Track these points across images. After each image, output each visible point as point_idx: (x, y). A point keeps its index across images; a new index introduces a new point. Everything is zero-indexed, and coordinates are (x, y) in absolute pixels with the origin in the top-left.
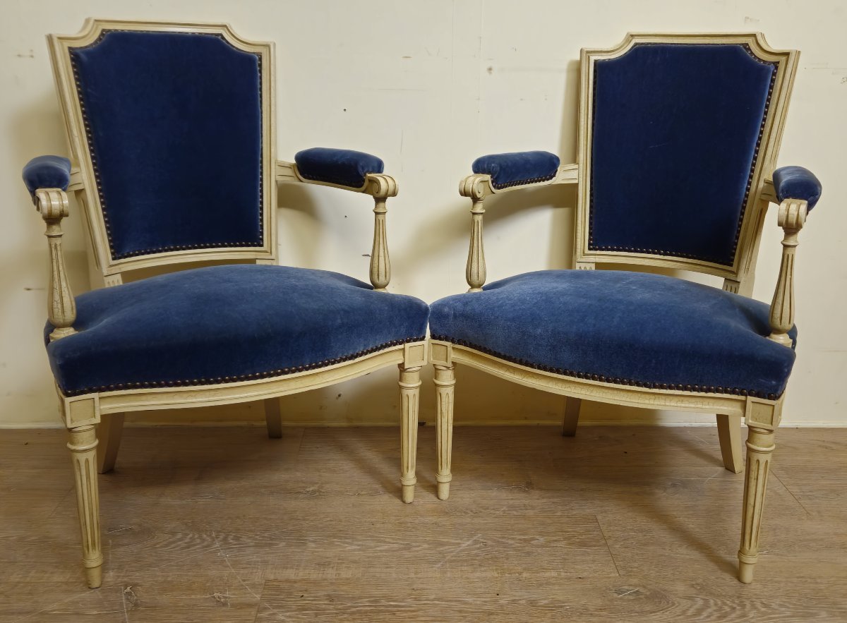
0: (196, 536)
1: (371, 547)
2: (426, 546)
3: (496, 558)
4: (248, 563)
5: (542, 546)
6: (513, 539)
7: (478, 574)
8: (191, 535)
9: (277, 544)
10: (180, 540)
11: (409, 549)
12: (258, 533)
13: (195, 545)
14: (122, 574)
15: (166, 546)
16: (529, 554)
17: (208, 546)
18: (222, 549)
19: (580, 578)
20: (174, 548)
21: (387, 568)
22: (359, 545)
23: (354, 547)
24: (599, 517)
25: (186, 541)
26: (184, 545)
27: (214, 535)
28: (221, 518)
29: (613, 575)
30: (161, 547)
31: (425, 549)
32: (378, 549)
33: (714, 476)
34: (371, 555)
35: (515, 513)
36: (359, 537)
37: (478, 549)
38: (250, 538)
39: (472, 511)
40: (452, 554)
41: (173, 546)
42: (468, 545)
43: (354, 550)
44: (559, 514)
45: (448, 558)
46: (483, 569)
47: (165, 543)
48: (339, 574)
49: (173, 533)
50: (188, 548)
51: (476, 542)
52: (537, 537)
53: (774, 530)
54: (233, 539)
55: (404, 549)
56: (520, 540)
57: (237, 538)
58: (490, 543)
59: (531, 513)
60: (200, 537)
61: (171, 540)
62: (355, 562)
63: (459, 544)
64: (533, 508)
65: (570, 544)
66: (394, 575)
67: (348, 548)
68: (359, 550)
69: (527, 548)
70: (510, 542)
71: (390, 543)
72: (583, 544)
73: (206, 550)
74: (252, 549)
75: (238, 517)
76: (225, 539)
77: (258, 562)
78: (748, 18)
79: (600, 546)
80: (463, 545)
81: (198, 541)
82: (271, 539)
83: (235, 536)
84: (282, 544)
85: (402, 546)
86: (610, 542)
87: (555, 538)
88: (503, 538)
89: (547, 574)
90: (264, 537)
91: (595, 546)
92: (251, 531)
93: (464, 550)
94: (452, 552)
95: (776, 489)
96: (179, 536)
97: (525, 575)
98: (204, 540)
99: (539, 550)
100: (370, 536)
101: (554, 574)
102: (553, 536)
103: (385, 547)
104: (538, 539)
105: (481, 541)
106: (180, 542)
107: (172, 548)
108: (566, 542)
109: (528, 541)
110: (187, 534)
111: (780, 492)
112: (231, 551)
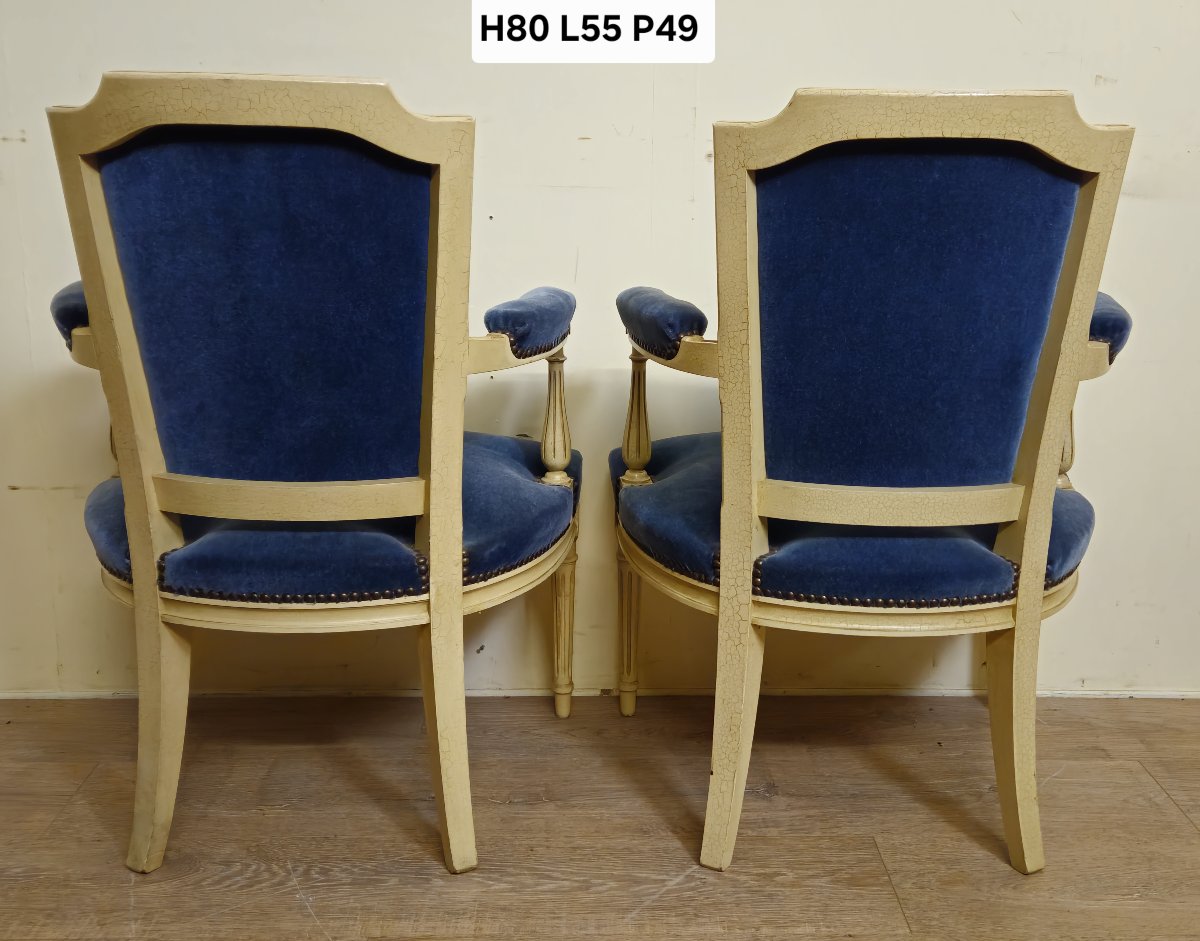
0: (262, 868)
1: (529, 887)
2: (613, 884)
3: (721, 904)
4: (342, 911)
5: (793, 885)
6: (747, 873)
7: (692, 930)
8: (254, 867)
9: (385, 882)
10: (238, 874)
11: (588, 888)
12: (358, 864)
13: (260, 882)
14: (149, 928)
15: (219, 882)
16: (770, 896)
17: (281, 883)
18: (303, 889)
19: (850, 936)
20: (229, 886)
21: (554, 918)
22: (511, 883)
23: (503, 886)
24: (879, 840)
25: (248, 875)
26: (244, 883)
27: (290, 867)
28: (301, 839)
29: (900, 932)
30: (210, 885)
31: (611, 889)
32: (540, 888)
33: (1056, 774)
34: (528, 897)
35: (750, 832)
36: (511, 870)
37: (692, 889)
38: (344, 871)
40: (654, 897)
41: (228, 882)
42: (678, 884)
43: (503, 891)
44: (818, 834)
45: (646, 904)
46: (700, 920)
47: (216, 878)
48: (481, 929)
49: (228, 863)
50: (251, 886)
51: (690, 878)
52: (784, 871)
53: (1150, 860)
54: (317, 873)
55: (580, 889)
56: (757, 875)
57: (324, 872)
58: (710, 879)
59: (773, 832)
60: (269, 870)
61: (223, 874)
62: (504, 909)
63: (664, 880)
64: (777, 824)
65: (832, 882)
66: (565, 932)
67: (493, 888)
68: (511, 890)
69: (768, 888)
70: (743, 878)
71: (557, 879)
72: (853, 882)
73: (277, 890)
74: (348, 889)
75: (326, 839)
76: (307, 872)
77: (356, 908)
78: (1101, 77)
79: (881, 885)
80: (671, 883)
81: (266, 875)
82: (378, 873)
83: (321, 868)
84: (393, 881)
85: (576, 884)
86: (896, 879)
87: (810, 873)
89: (799, 931)
90: (366, 869)
91: (873, 885)
92: (345, 860)
93: (669, 892)
94: (653, 894)
95: (1152, 795)
96: (237, 867)
97: (765, 931)
98: (274, 874)
99: (787, 891)
100: (528, 869)
101: (809, 929)
102: (807, 869)
103: (551, 886)
104: (785, 875)
105: (697, 876)
106: (239, 878)
107: (226, 887)
108: (828, 879)
109: (770, 877)
110: (249, 866)
111: (1158, 800)
112: (316, 892)
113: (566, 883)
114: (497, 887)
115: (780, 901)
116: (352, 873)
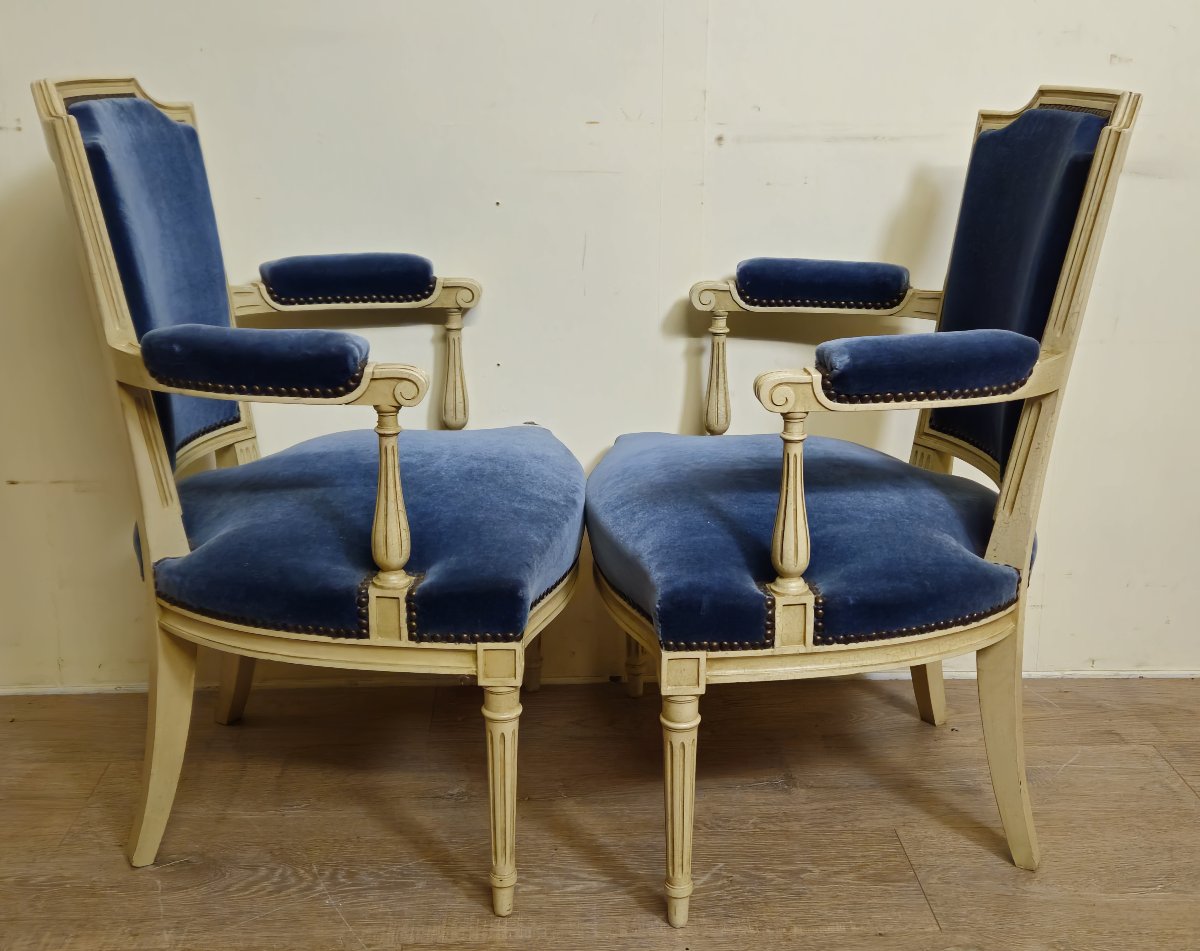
0: (289, 874)
1: (558, 888)
3: (751, 903)
4: (373, 916)
6: (773, 871)
7: (724, 931)
8: (280, 871)
9: (413, 884)
10: (266, 878)
12: (383, 867)
13: (289, 887)
14: (183, 937)
15: (245, 888)
16: (799, 894)
17: (309, 888)
18: (330, 894)
19: (880, 934)
20: (257, 892)
21: (585, 921)
23: (531, 888)
24: (901, 832)
25: (275, 880)
26: (271, 889)
27: (315, 870)
29: (930, 929)
30: (238, 890)
32: (569, 889)
33: (1071, 761)
34: (558, 900)
35: (772, 827)
36: (538, 871)
37: (721, 888)
38: (371, 875)
39: (705, 825)
41: (255, 888)
42: (705, 883)
43: (530, 893)
44: (839, 827)
46: (731, 921)
47: (242, 884)
48: (513, 934)
49: (254, 868)
50: (279, 892)
52: (810, 867)
53: (1171, 850)
54: (344, 877)
56: (782, 872)
57: (350, 875)
58: (737, 877)
59: (796, 826)
60: (295, 873)
61: (251, 879)
62: (535, 912)
64: (798, 818)
65: (859, 879)
66: (597, 935)
68: (539, 892)
70: (769, 876)
71: (584, 879)
72: (879, 878)
73: (306, 895)
74: (377, 893)
75: (349, 840)
76: (333, 877)
77: (386, 914)
79: (908, 881)
80: (698, 883)
81: (293, 880)
83: (347, 873)
84: (421, 885)
87: (836, 869)
88: (758, 869)
89: (830, 930)
90: (392, 872)
91: (899, 881)
92: (370, 862)
93: (699, 891)
96: (263, 872)
97: (796, 931)
98: (301, 879)
99: (815, 888)
100: (555, 869)
101: (840, 928)
102: (833, 865)
103: (579, 887)
104: (810, 871)
105: (724, 873)
106: (265, 884)
107: (254, 893)
108: (852, 875)
109: (795, 874)
110: (273, 870)
111: (1175, 786)
112: (344, 897)
113: (594, 884)
114: (524, 889)
115: (810, 899)
116: (379, 876)
